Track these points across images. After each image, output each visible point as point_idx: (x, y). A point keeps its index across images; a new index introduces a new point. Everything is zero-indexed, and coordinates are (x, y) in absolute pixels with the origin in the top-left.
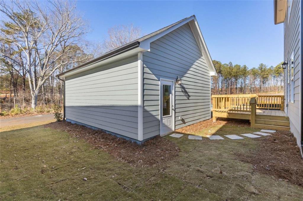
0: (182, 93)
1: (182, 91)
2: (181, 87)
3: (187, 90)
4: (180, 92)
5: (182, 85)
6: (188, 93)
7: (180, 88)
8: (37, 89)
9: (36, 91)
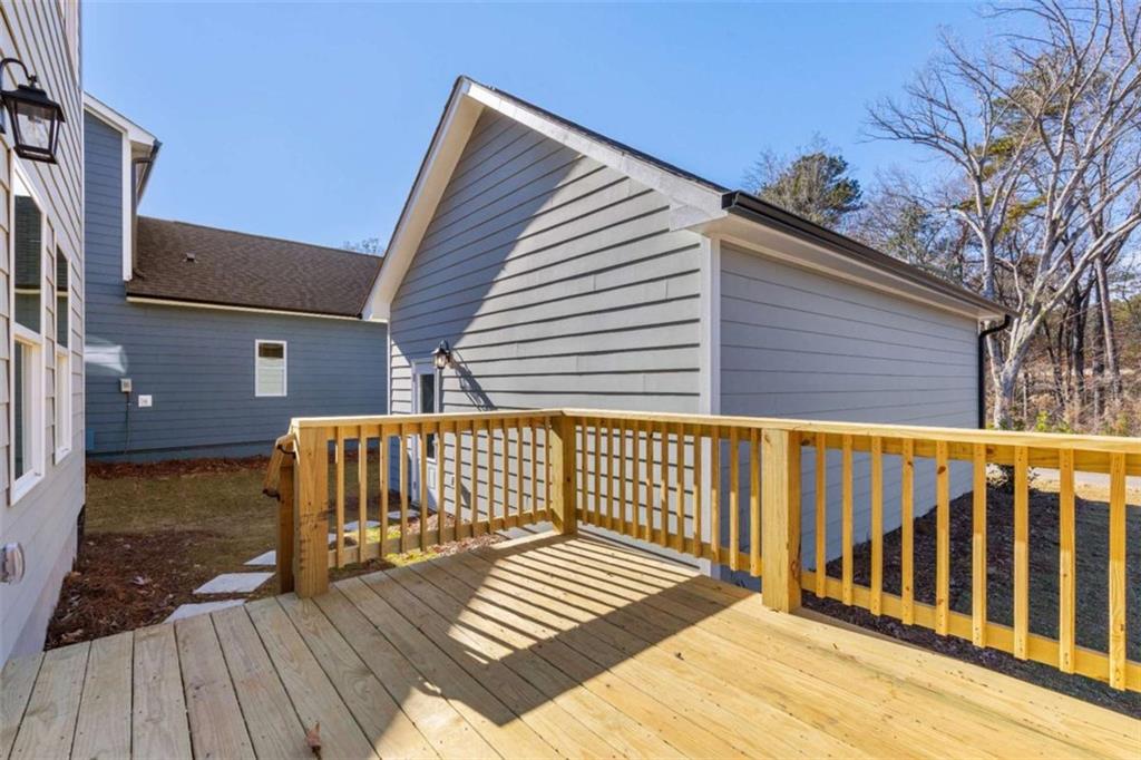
0: (464, 394)
1: (463, 390)
2: (459, 374)
3: (483, 384)
4: (458, 391)
5: (463, 365)
6: (488, 395)
7: (457, 379)
8: (1010, 357)
9: (1007, 364)
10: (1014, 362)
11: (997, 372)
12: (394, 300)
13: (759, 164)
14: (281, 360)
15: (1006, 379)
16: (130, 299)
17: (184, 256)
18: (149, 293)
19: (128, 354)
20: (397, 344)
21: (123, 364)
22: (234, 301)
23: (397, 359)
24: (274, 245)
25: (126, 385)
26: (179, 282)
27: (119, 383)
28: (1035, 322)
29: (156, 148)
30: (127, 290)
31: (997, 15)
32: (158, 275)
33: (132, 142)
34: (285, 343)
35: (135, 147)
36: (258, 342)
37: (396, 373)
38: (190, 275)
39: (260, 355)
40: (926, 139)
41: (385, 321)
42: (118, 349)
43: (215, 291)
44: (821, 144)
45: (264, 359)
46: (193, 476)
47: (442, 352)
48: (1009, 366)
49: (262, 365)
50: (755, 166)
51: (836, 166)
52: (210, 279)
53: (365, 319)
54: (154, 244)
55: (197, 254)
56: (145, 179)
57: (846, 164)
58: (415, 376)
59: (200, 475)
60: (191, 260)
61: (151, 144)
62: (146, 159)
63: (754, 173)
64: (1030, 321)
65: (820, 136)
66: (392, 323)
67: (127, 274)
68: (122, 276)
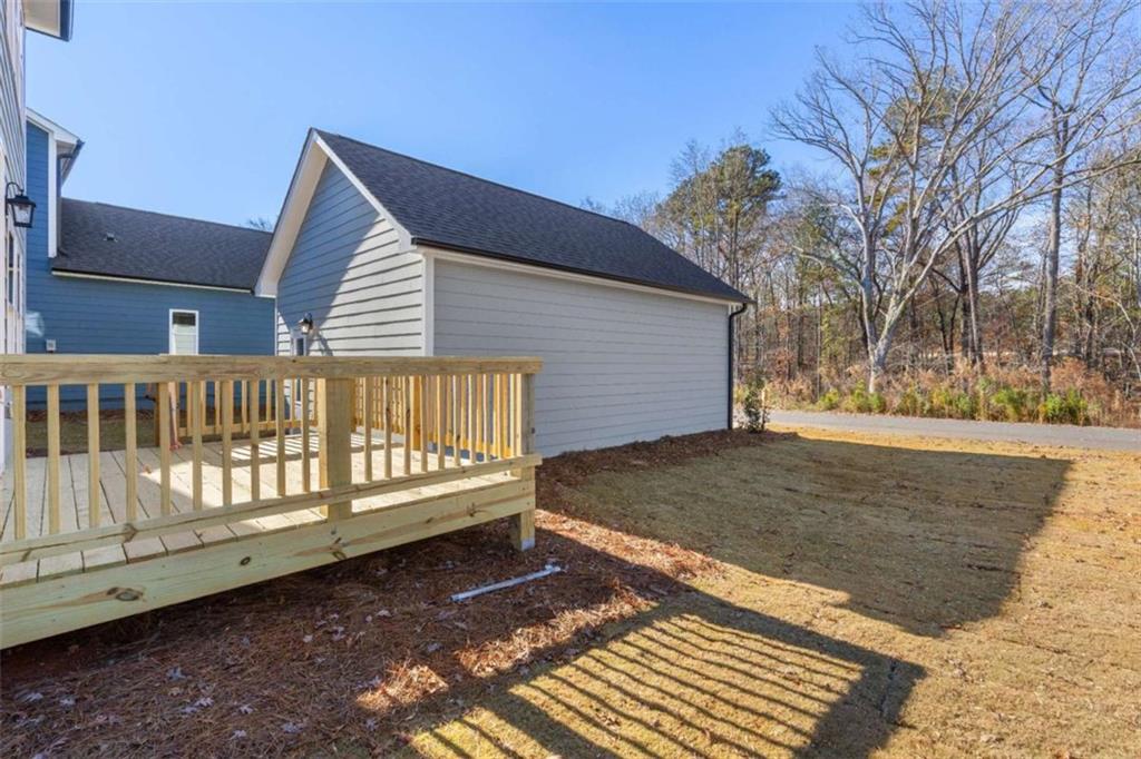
2: (318, 338)
5: (319, 332)
7: (317, 342)
8: (883, 336)
9: (880, 343)
10: (885, 341)
11: (872, 350)
12: (280, 281)
13: (685, 154)
14: (193, 327)
15: (879, 355)
16: (54, 273)
17: (105, 236)
18: (72, 268)
19: (44, 319)
20: (282, 315)
21: (40, 327)
22: (149, 276)
23: (282, 328)
24: (191, 225)
25: (51, 345)
26: (100, 259)
27: (45, 343)
28: (901, 306)
29: (79, 145)
30: (52, 265)
31: (858, 42)
32: (80, 252)
33: (57, 141)
34: (197, 313)
35: (60, 145)
36: (171, 311)
37: (281, 338)
38: (110, 254)
39: (174, 322)
40: (819, 141)
41: (274, 297)
42: (36, 315)
43: (132, 268)
44: (742, 137)
45: (176, 326)
46: (110, 422)
47: (306, 322)
48: (881, 344)
49: (175, 330)
50: (681, 155)
51: (761, 158)
52: (129, 256)
53: (257, 295)
54: (76, 224)
55: (117, 233)
56: (68, 168)
57: (769, 158)
58: (292, 340)
59: (117, 421)
60: (110, 239)
61: (74, 142)
62: (69, 155)
63: (680, 162)
64: (897, 305)
65: (741, 130)
66: (278, 298)
67: (52, 251)
68: (47, 253)
